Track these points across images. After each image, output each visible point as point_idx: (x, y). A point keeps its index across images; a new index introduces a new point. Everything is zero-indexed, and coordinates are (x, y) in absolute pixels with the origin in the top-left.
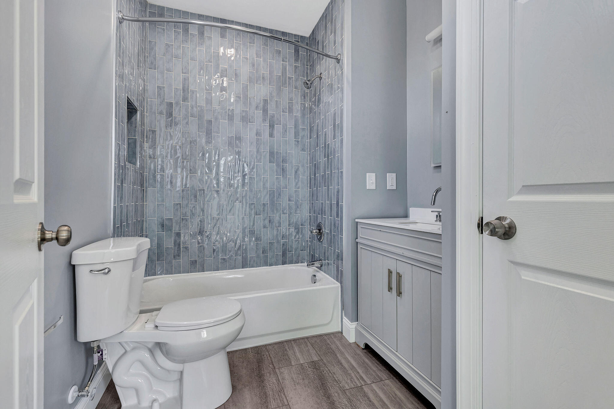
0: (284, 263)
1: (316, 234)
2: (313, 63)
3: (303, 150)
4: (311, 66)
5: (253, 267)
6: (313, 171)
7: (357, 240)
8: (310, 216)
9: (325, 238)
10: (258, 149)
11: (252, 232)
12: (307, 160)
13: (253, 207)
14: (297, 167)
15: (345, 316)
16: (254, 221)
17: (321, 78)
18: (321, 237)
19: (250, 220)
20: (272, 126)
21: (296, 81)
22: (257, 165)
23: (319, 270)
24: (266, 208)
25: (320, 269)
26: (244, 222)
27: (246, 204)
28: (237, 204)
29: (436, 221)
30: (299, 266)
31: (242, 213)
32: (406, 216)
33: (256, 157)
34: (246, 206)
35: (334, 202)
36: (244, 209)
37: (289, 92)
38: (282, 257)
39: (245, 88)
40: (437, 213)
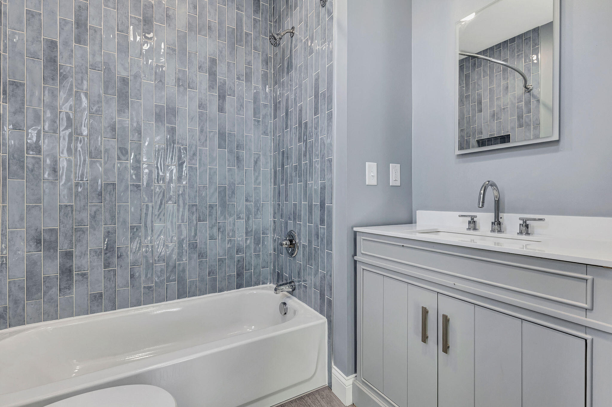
0: (239, 286)
1: (286, 246)
2: (280, 17)
3: (265, 133)
4: (276, 21)
5: (194, 296)
6: (279, 162)
7: (356, 258)
8: (274, 222)
9: (299, 253)
10: (202, 127)
11: (193, 246)
12: (271, 147)
13: (195, 210)
14: (257, 156)
15: (335, 364)
16: (196, 230)
17: (292, 34)
18: (293, 251)
19: (190, 230)
20: (222, 97)
21: (255, 39)
22: (200, 150)
23: (289, 295)
24: (214, 211)
25: (292, 294)
26: (180, 233)
27: (184, 206)
28: (170, 205)
29: (469, 229)
30: (259, 289)
31: (178, 219)
32: (411, 221)
33: (199, 140)
34: (184, 208)
35: (316, 202)
36: (181, 213)
37: (246, 53)
38: (237, 278)
39: (182, 38)
40: (469, 219)
